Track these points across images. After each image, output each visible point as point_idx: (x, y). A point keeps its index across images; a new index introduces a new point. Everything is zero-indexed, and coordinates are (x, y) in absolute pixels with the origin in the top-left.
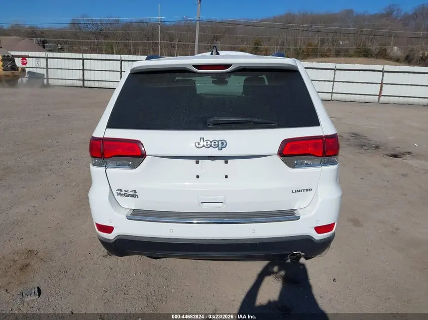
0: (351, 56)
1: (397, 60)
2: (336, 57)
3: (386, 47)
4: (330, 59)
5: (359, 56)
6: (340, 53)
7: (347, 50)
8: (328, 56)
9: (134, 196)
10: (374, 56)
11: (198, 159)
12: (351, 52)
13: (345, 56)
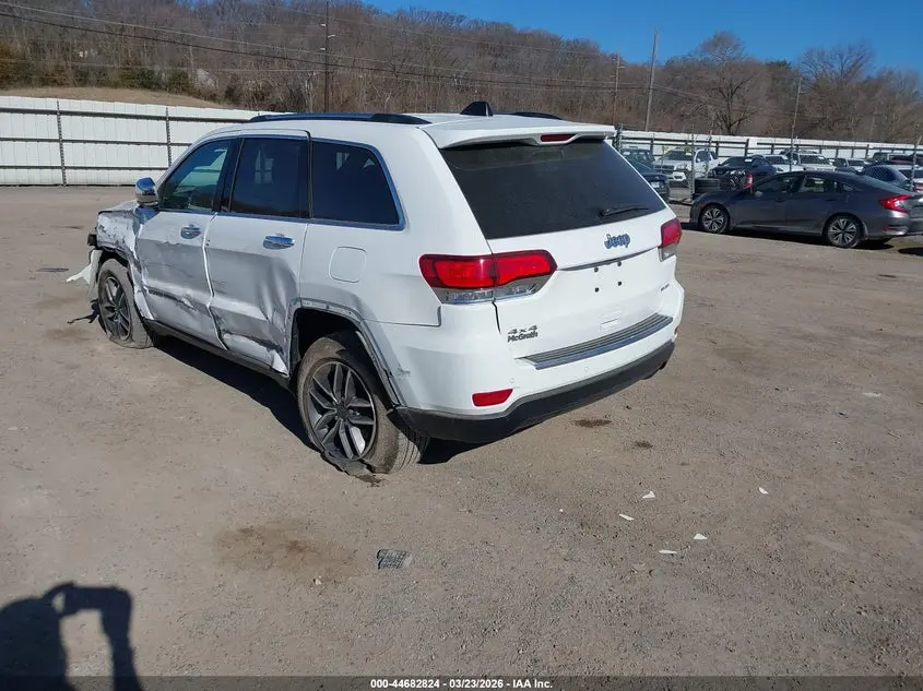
0: (116, 86)
1: (212, 98)
2: (82, 86)
3: (185, 69)
4: (70, 90)
5: (132, 86)
6: (85, 79)
7: (102, 72)
8: (61, 84)
9: (534, 335)
10: (164, 87)
11: (596, 266)
12: (114, 76)
13: (101, 84)
